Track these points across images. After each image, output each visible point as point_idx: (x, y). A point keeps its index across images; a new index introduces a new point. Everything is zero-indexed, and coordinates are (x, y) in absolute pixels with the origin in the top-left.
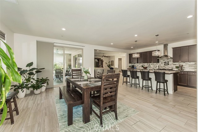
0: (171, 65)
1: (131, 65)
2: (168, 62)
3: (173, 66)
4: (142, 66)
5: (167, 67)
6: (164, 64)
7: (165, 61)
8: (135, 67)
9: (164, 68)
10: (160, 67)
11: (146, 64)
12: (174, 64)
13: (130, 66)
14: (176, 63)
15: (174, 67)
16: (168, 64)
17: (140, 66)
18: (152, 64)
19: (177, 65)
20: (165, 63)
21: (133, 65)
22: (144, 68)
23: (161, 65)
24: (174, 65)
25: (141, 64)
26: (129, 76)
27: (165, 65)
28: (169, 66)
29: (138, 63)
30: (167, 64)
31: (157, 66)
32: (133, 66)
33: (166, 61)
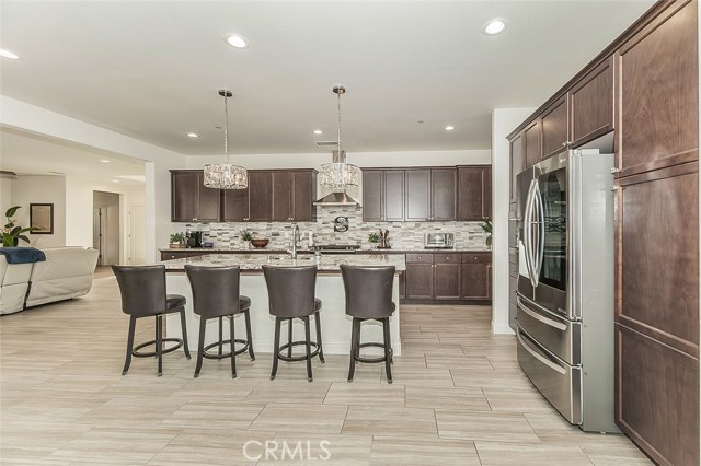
0: (354, 229)
1: (182, 229)
2: (347, 218)
3: (359, 233)
4: (247, 237)
5: (343, 238)
6: (333, 225)
7: (336, 216)
8: (209, 240)
9: (333, 241)
10: (319, 238)
11: (262, 226)
12: (364, 226)
13: (176, 238)
14: (369, 224)
15: (365, 237)
16: (347, 227)
17: (232, 233)
18: (289, 224)
19: (373, 232)
20: (336, 221)
21: (195, 228)
22: (254, 242)
23: (324, 231)
24: (363, 229)
25: (241, 227)
26: (176, 304)
27: (336, 230)
28: (349, 234)
29: (222, 220)
30: (341, 226)
31: (311, 234)
32: (196, 236)
33: (340, 214)
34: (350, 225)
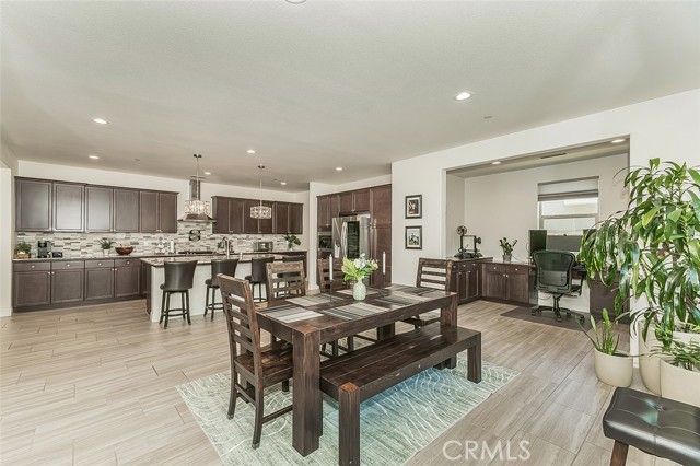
0: (205, 239)
2: (199, 231)
3: (209, 242)
5: (197, 246)
6: (188, 236)
7: (190, 229)
9: (188, 248)
10: (178, 246)
12: (212, 236)
14: (215, 235)
15: (213, 244)
16: (199, 238)
20: (191, 233)
22: (119, 251)
23: (181, 240)
24: (212, 239)
27: (190, 239)
28: (201, 242)
30: (195, 236)
31: (172, 242)
33: (194, 228)
34: (202, 236)
